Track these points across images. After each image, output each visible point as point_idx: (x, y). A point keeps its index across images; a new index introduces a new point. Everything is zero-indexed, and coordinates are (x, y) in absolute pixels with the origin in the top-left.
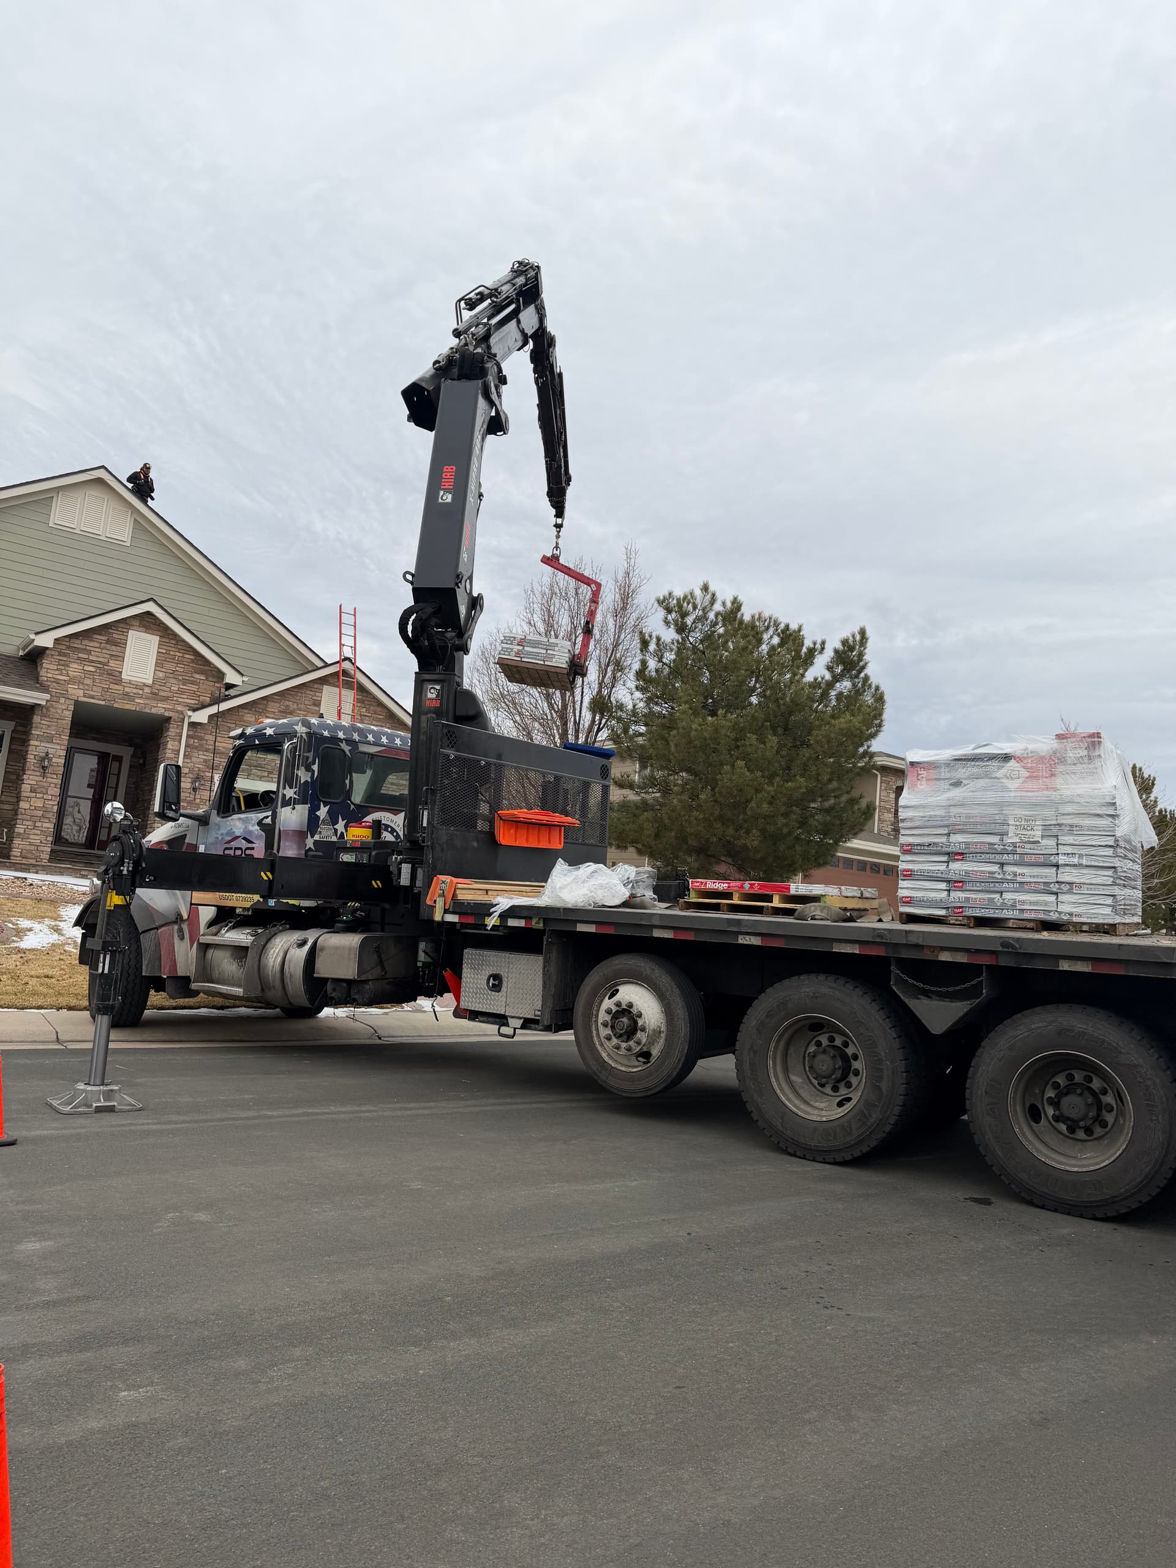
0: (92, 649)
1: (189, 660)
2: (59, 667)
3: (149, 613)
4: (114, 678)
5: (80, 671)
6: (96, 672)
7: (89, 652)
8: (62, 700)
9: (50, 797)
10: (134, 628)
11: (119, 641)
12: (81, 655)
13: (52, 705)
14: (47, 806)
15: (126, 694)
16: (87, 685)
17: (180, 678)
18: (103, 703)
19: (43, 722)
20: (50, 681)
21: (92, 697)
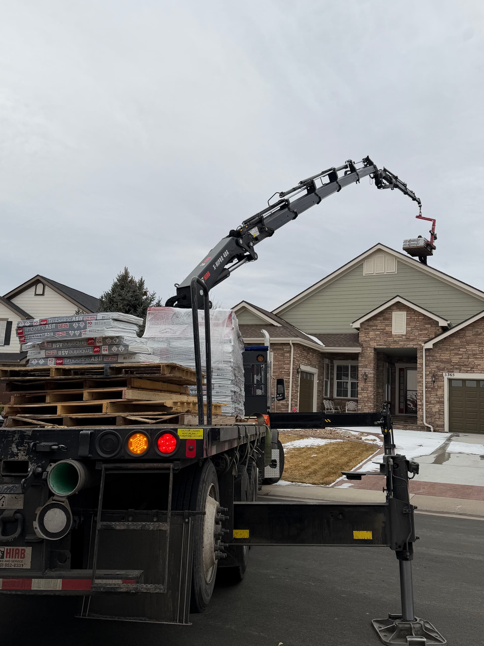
0: (378, 324)
1: (421, 319)
2: (365, 335)
3: (399, 302)
4: (388, 335)
5: (374, 335)
6: (380, 334)
7: (377, 326)
8: (369, 349)
9: (369, 392)
10: (394, 310)
11: (388, 318)
12: (373, 328)
13: (365, 351)
14: (369, 396)
15: (395, 341)
16: (378, 340)
17: (419, 328)
18: (385, 347)
19: (362, 359)
20: (363, 342)
21: (380, 345)
